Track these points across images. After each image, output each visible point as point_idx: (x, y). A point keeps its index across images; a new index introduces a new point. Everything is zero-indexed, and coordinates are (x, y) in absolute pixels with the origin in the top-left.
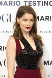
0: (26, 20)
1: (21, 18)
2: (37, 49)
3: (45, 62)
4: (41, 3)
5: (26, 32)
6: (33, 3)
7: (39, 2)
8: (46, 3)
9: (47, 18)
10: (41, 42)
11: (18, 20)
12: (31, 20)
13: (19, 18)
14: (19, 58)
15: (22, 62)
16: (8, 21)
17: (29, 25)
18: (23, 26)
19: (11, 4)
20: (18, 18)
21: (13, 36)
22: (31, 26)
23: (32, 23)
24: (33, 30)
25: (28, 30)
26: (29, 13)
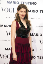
0: (22, 12)
1: (19, 11)
5: (22, 18)
7: (29, 2)
8: (33, 3)
9: (33, 11)
10: (30, 24)
11: (18, 12)
12: (25, 12)
14: (18, 31)
15: (19, 34)
16: (12, 12)
17: (23, 14)
18: (20, 15)
19: (14, 3)
20: (18, 11)
21: (15, 20)
24: (26, 17)
26: (24, 8)
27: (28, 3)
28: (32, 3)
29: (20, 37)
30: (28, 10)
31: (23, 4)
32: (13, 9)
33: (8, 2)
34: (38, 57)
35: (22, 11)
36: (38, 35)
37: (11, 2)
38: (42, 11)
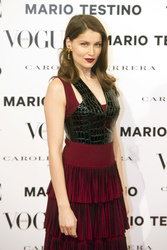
0: (86, 44)
1: (75, 41)
2: (108, 103)
3: (122, 129)
4: (115, 10)
5: (86, 69)
6: (100, 8)
7: (111, 7)
9: (128, 40)
11: (68, 44)
12: (96, 44)
13: (71, 40)
15: (77, 129)
16: (47, 46)
17: (92, 53)
18: (79, 55)
19: (54, 11)
20: (68, 40)
22: (96, 57)
23: (98, 50)
24: (100, 65)
25: (90, 65)
26: (94, 30)
27: (108, 9)
28: (123, 7)
29: (83, 141)
30: (110, 37)
31: (87, 12)
32: (49, 34)
33: (30, 9)
34: (154, 218)
35: (87, 40)
36: (151, 133)
37: (43, 6)
38: (162, 40)
